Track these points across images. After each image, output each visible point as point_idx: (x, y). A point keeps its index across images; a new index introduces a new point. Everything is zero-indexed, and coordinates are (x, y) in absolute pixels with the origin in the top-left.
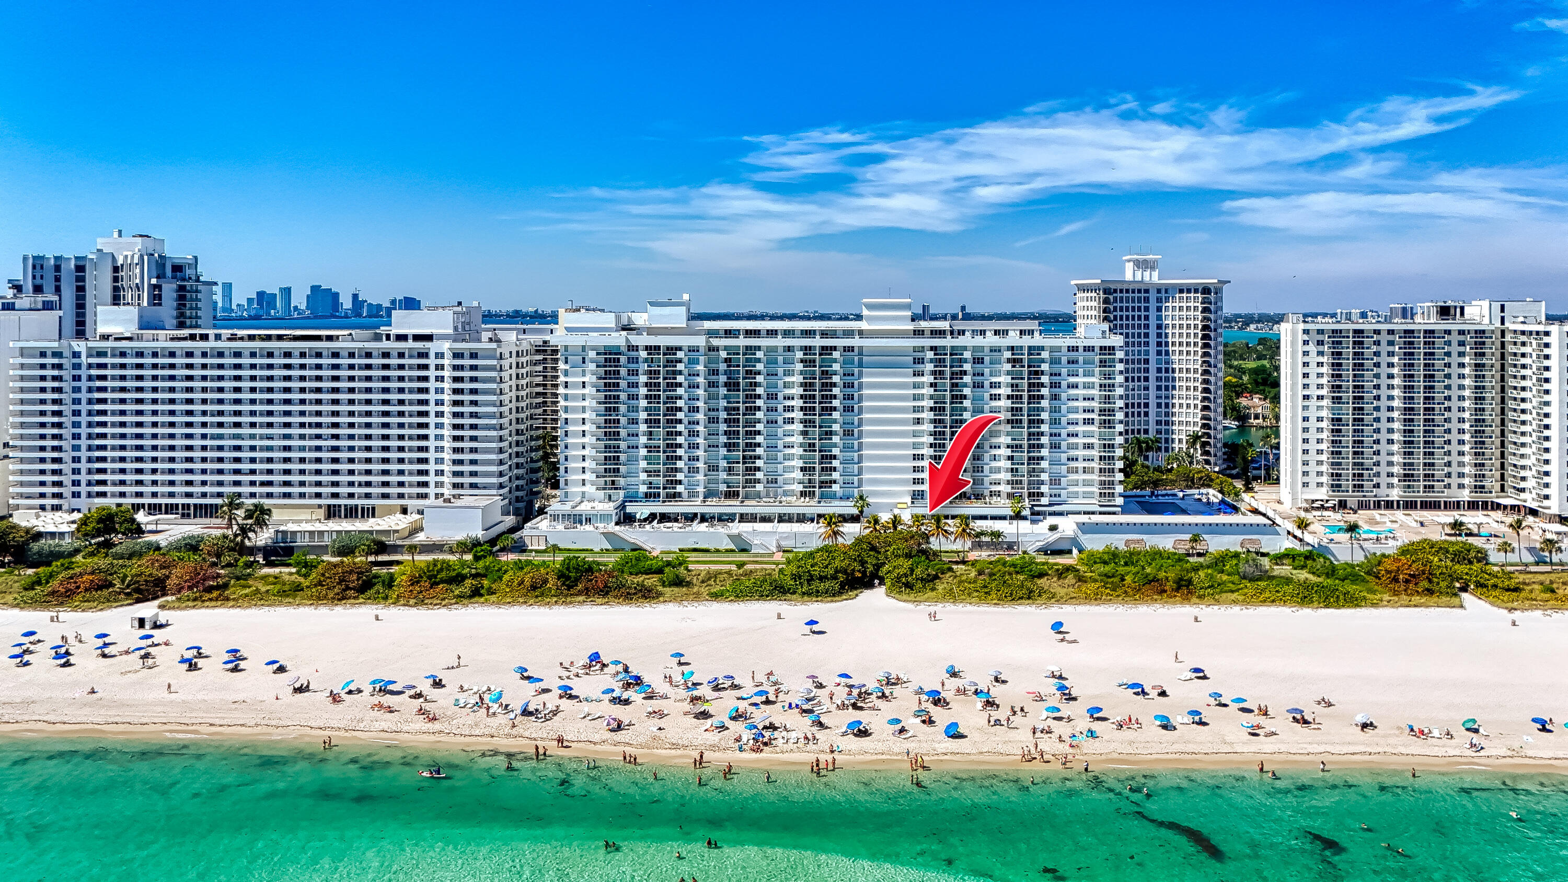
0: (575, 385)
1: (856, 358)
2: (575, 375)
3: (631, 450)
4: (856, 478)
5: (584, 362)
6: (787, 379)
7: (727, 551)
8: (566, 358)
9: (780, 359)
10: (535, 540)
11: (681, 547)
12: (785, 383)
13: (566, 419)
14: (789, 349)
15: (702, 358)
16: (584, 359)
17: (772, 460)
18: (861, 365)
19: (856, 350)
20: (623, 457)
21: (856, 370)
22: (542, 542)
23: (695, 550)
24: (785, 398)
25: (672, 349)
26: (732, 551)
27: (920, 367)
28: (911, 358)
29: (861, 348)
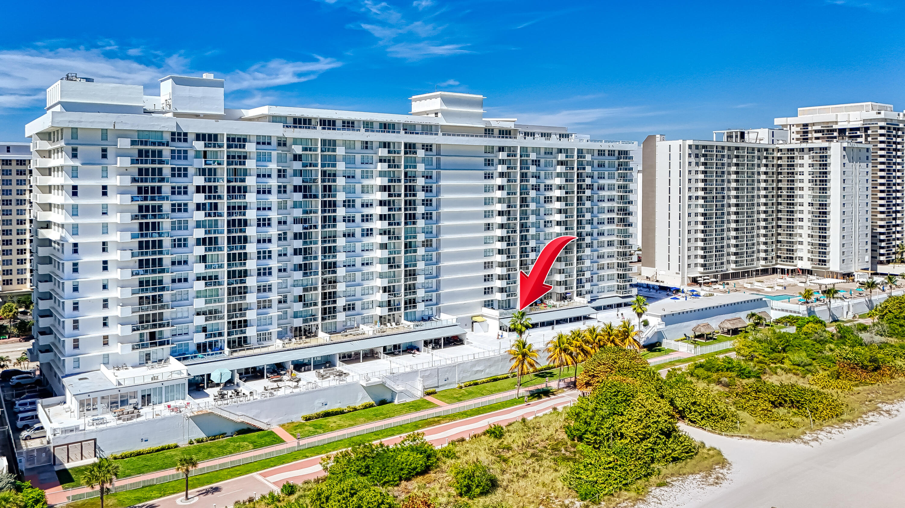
0: (90, 192)
1: (434, 158)
2: (89, 175)
3: (177, 285)
4: (434, 294)
5: (104, 156)
6: (366, 182)
7: (365, 407)
8: (75, 150)
9: (358, 157)
10: (75, 451)
11: (307, 414)
12: (363, 187)
13: (75, 245)
14: (366, 145)
15: (274, 154)
16: (104, 150)
17: (351, 282)
18: (438, 167)
19: (434, 148)
20: (167, 295)
21: (434, 172)
22: (88, 449)
23: (327, 415)
24: (363, 206)
25: (239, 140)
26: (371, 406)
27: (490, 169)
28: (482, 159)
29: (439, 146)
